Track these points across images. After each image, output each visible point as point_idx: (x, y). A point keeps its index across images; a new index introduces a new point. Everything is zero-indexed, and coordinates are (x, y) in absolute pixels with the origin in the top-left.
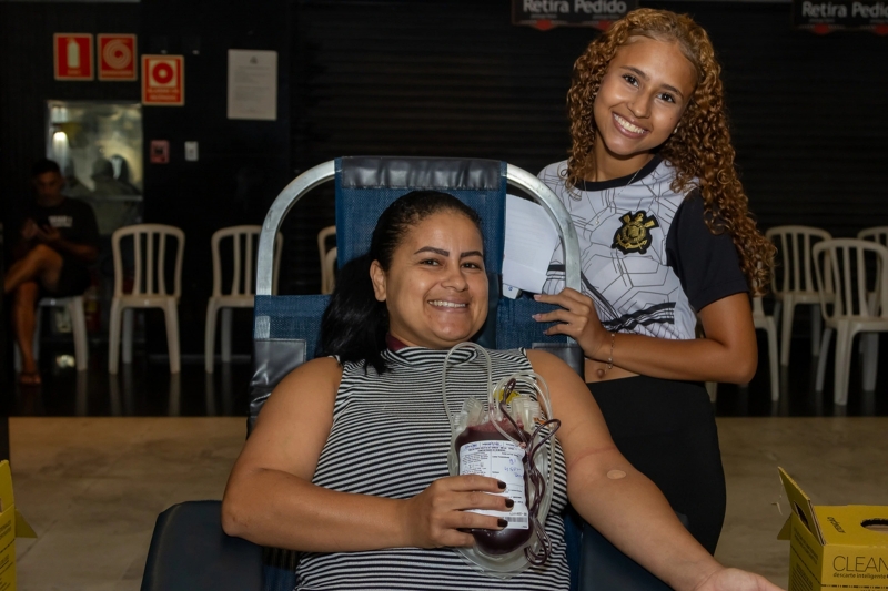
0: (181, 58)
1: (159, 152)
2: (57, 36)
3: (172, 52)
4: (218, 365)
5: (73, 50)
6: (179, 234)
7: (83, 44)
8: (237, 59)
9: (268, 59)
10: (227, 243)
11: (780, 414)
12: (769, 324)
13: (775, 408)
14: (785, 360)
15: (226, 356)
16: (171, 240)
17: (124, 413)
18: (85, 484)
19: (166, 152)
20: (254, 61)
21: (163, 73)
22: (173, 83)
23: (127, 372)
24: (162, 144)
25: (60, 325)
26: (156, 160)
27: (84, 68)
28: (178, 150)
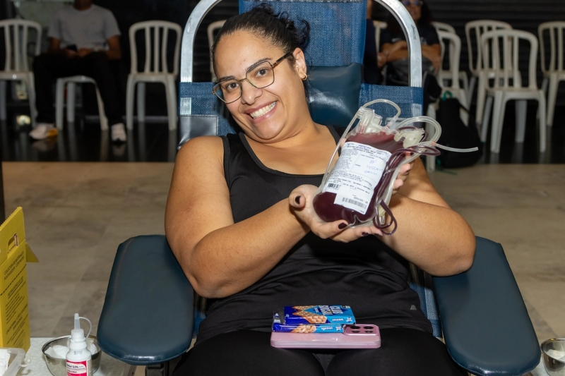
4: (136, 124)
10: (140, 33)
11: (545, 162)
12: (540, 96)
13: (542, 158)
14: (550, 122)
15: (141, 117)
17: (68, 159)
18: (48, 211)
23: (71, 129)
25: (19, 93)
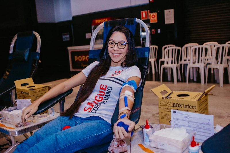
0: (156, 13)
1: (153, 31)
2: (141, 12)
3: (155, 12)
5: (144, 14)
6: (157, 47)
7: (145, 12)
8: (166, 12)
9: (172, 11)
16: (156, 48)
19: (154, 32)
20: (169, 12)
21: (153, 16)
22: (155, 18)
24: (153, 30)
26: (153, 33)
27: (146, 17)
28: (156, 31)
